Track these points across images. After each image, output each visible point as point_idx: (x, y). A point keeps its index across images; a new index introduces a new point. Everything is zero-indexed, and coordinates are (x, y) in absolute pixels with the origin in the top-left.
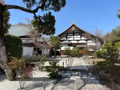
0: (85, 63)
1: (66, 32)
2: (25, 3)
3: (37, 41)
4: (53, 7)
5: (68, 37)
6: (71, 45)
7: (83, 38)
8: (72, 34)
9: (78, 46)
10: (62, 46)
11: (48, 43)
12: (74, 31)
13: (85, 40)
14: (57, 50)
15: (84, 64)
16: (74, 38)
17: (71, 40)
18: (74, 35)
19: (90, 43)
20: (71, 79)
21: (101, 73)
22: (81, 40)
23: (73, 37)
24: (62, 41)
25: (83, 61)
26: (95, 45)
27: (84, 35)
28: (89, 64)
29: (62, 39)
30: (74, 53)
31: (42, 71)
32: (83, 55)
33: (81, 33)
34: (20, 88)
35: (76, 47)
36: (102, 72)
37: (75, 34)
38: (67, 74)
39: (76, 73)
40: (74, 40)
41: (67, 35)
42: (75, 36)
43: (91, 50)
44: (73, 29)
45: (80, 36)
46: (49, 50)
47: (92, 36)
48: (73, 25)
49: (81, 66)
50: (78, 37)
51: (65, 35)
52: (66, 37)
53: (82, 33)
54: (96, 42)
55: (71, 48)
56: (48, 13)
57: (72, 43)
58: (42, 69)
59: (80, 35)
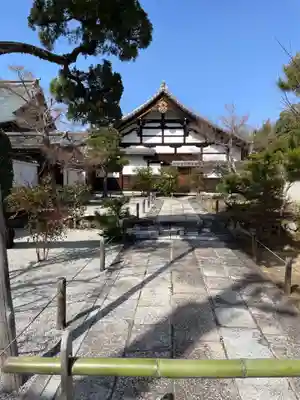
0: (196, 209)
1: (139, 117)
2: (34, 29)
3: (52, 142)
4: (114, 45)
5: (145, 132)
6: (153, 159)
7: (190, 139)
8: (159, 125)
9: (176, 163)
10: (127, 163)
11: (84, 150)
12: (163, 115)
13: (197, 145)
14: (109, 175)
15: (192, 211)
16: (163, 136)
17: (154, 145)
18: (163, 128)
19: (212, 155)
20: (159, 241)
21: (231, 228)
22: (185, 144)
23: (160, 134)
24: (128, 145)
25: (188, 206)
26: (225, 159)
27: (196, 128)
28: (205, 210)
29: (125, 140)
30: (164, 183)
31: (77, 228)
32: (189, 192)
33: (186, 120)
34: (36, 259)
35: (169, 165)
36: (235, 226)
37: (167, 125)
38: (149, 232)
39: (173, 229)
40: (163, 144)
41: (142, 128)
42: (167, 132)
43: (213, 176)
44: (162, 107)
45: (180, 132)
46: (84, 173)
47: (219, 132)
48: (163, 95)
49: (185, 215)
50: (175, 136)
51: (136, 126)
52: (140, 135)
53: (188, 122)
54: (228, 150)
55: (156, 169)
56: (102, 63)
57: (156, 154)
58: (77, 223)
59: (184, 128)
